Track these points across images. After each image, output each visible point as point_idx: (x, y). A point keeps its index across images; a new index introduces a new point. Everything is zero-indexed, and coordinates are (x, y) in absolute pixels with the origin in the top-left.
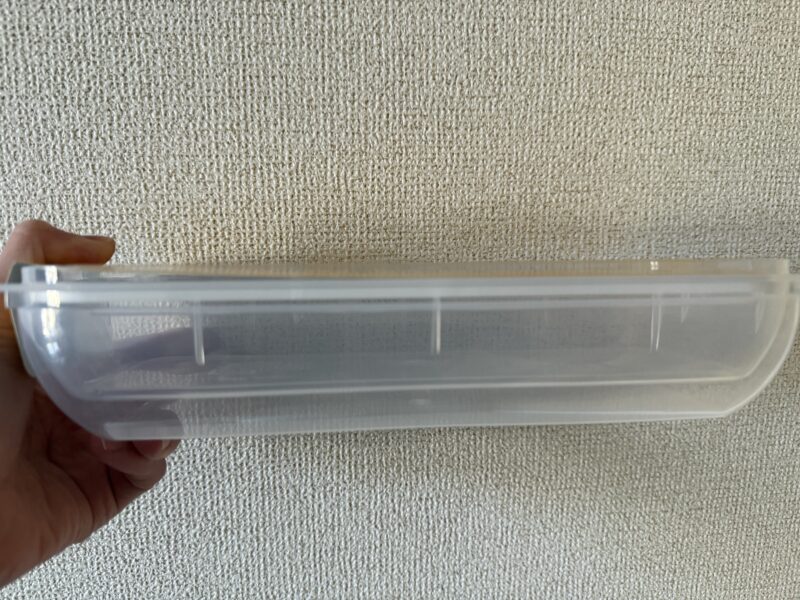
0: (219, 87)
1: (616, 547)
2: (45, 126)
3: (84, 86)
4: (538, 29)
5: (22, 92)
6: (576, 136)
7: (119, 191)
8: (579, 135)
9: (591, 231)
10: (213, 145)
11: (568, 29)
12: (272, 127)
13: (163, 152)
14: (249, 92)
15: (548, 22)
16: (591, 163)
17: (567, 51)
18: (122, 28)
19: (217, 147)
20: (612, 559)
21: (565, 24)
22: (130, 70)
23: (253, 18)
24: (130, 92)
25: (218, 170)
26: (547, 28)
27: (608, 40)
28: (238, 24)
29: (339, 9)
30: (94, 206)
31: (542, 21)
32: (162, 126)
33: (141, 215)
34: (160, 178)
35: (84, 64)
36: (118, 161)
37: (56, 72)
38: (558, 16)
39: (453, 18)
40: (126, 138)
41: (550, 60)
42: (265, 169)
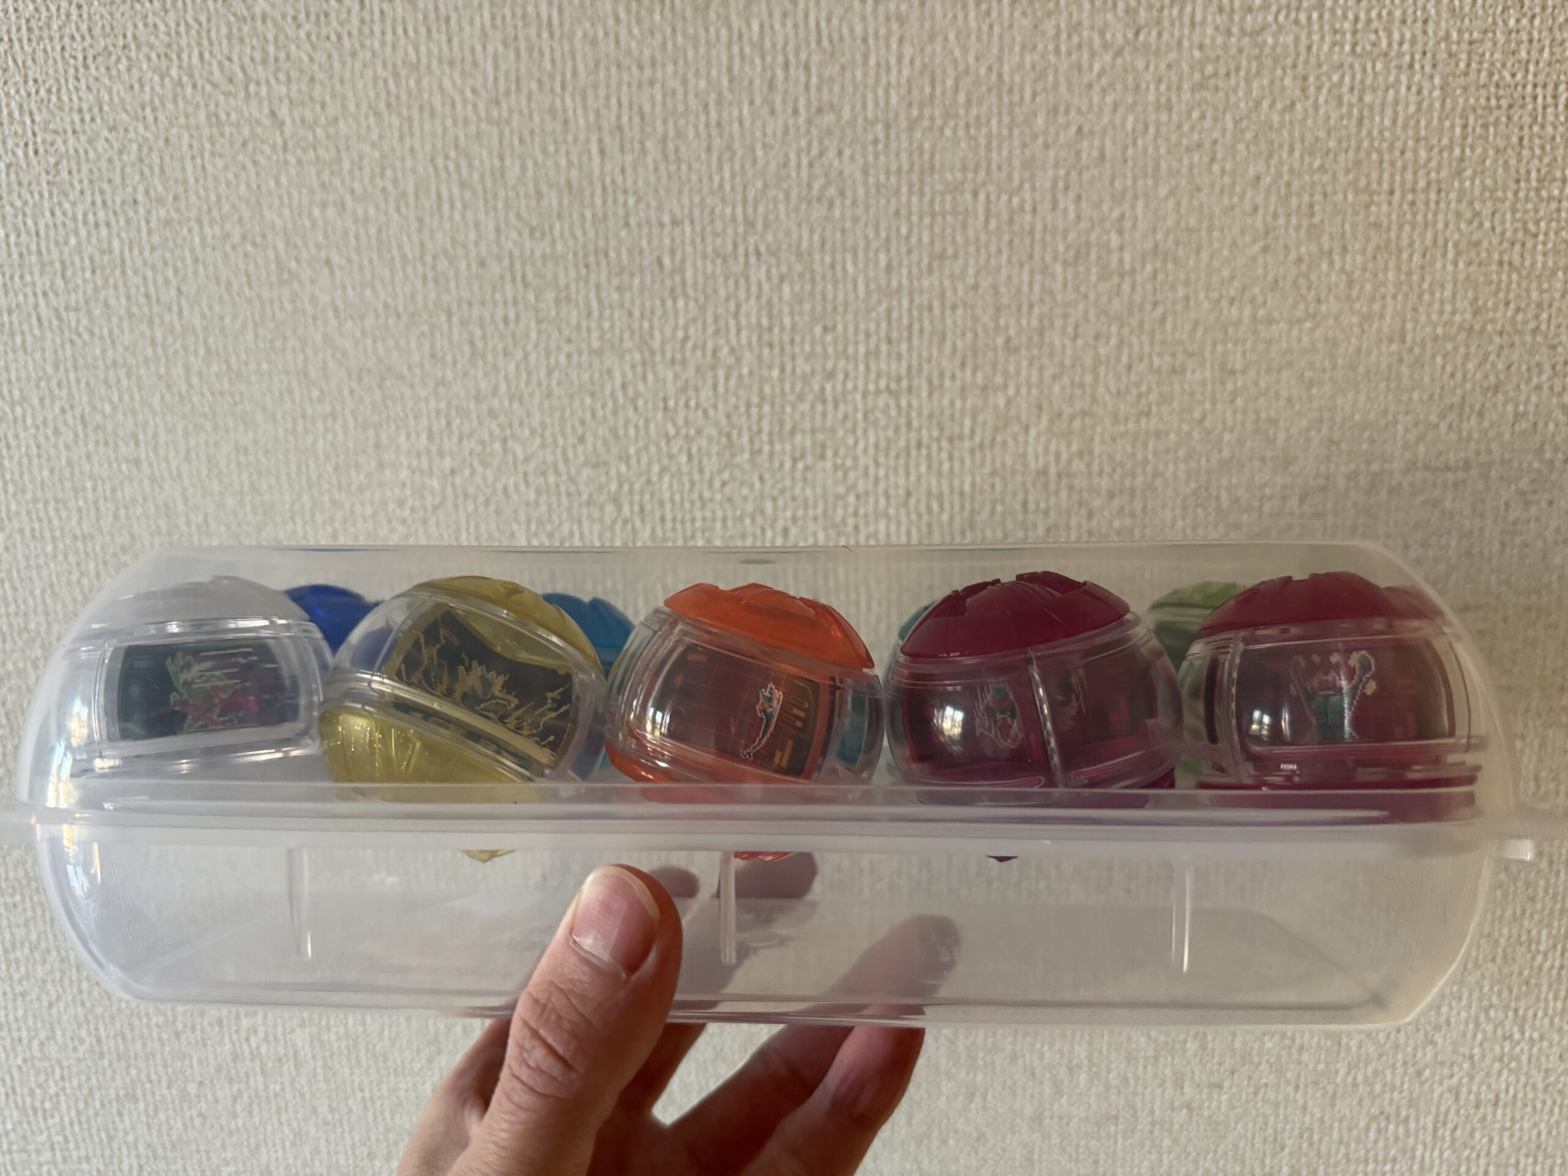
27: (1508, 217)
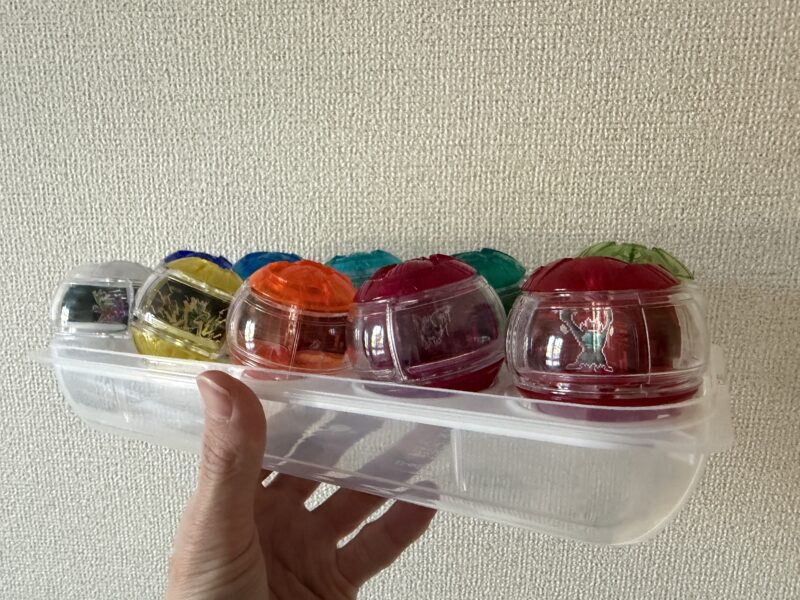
0: (452, 110)
1: (777, 527)
2: (319, 143)
3: (350, 113)
4: (741, 47)
5: (305, 118)
6: (770, 144)
7: (369, 194)
8: (774, 143)
9: (779, 231)
10: (444, 158)
11: (772, 45)
12: (492, 142)
13: (405, 164)
14: (476, 114)
15: (753, 39)
16: (785, 169)
17: (770, 65)
18: (381, 65)
19: (447, 159)
20: (772, 538)
21: (770, 41)
22: (384, 99)
23: (484, 53)
24: (384, 116)
25: (446, 177)
26: (751, 45)
28: (472, 59)
29: (557, 41)
30: (349, 205)
31: (746, 39)
32: (406, 143)
33: (384, 213)
34: (401, 184)
35: (351, 95)
36: (370, 170)
37: (330, 102)
38: (764, 34)
39: (660, 42)
40: (378, 152)
41: (751, 75)
42: (483, 176)
